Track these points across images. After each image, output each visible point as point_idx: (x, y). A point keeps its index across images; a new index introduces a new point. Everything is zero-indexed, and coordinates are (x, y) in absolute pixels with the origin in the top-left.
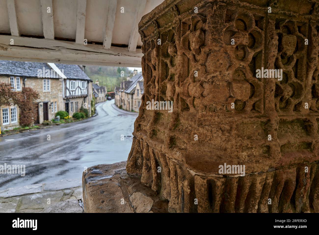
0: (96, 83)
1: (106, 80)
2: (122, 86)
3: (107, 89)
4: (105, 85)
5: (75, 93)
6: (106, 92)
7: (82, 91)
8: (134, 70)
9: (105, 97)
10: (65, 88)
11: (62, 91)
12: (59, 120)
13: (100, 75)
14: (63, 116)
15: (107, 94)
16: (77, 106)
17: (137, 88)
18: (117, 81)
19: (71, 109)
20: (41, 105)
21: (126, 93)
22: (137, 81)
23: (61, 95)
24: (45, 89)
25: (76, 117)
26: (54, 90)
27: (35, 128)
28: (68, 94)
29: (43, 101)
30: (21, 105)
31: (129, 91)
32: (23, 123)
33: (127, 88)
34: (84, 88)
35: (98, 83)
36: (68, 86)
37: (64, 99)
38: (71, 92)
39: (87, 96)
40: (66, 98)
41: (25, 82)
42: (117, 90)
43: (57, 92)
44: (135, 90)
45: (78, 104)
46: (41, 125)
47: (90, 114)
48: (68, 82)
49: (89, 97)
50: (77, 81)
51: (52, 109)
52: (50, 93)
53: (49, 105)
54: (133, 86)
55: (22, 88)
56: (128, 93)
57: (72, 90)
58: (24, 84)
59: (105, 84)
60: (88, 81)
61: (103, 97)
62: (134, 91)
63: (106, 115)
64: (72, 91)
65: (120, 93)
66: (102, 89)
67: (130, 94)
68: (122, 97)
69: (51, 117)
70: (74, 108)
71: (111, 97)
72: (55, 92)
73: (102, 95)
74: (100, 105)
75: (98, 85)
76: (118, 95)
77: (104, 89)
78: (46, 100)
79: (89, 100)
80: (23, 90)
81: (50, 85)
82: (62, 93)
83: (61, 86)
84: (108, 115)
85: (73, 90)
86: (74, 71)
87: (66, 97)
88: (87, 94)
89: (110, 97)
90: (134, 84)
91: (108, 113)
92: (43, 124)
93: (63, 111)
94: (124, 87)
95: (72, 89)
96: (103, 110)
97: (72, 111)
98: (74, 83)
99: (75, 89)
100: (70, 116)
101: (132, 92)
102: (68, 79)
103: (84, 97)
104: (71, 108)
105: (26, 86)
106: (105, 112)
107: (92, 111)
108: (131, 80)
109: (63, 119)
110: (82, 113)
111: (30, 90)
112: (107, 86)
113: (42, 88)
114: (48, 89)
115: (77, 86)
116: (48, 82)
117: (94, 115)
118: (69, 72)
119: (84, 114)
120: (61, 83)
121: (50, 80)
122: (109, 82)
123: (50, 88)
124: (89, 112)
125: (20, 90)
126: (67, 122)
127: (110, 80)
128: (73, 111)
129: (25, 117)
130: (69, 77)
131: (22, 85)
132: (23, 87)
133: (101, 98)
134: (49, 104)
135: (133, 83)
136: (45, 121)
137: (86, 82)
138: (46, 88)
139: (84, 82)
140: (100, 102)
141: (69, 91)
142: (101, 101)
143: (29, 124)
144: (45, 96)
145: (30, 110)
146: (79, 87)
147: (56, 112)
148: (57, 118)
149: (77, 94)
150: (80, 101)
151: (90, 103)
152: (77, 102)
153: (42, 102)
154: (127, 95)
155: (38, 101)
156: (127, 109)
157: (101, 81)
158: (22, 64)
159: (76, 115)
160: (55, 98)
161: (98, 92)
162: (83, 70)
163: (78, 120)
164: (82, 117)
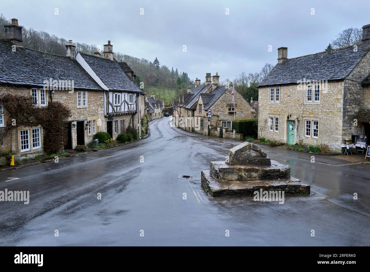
0: (152, 96)
1: (164, 93)
2: (181, 100)
3: (164, 103)
4: (162, 99)
5: (120, 109)
6: (164, 107)
7: (130, 106)
8: (196, 81)
9: (162, 113)
10: (107, 102)
11: (103, 106)
12: (97, 144)
13: (157, 87)
14: (102, 139)
15: (165, 109)
16: (124, 125)
17: (199, 103)
18: (176, 94)
19: (116, 130)
20: (74, 125)
21: (185, 108)
22: (199, 94)
23: (102, 112)
24: (79, 104)
25: (121, 140)
26: (92, 106)
27: (63, 156)
28: (111, 111)
29: (77, 119)
30: (46, 125)
31: (189, 106)
32: (48, 149)
33: (187, 103)
34: (132, 102)
35: (154, 96)
36: (111, 100)
37: (105, 117)
38: (115, 108)
39: (136, 113)
40: (108, 116)
41: (52, 95)
42: (175, 105)
43: (97, 108)
44: (197, 104)
45: (125, 123)
46: (73, 151)
47: (140, 135)
48: (111, 94)
49: (139, 114)
50: (123, 94)
51: (90, 130)
52: (87, 109)
53: (85, 125)
54: (194, 100)
55: (47, 103)
56: (188, 109)
57: (116, 105)
58: (51, 97)
59: (163, 97)
60: (138, 94)
61: (159, 113)
62: (196, 106)
63: (159, 136)
64: (117, 107)
65: (179, 109)
66: (158, 103)
67: (190, 109)
68: (181, 113)
69: (87, 140)
70: (119, 129)
71: (169, 113)
72: (94, 108)
73: (158, 111)
74: (155, 122)
75: (154, 98)
76: (176, 111)
77: (161, 103)
78: (81, 118)
79: (138, 118)
80: (49, 105)
81: (86, 99)
82: (103, 109)
83: (102, 100)
84: (162, 136)
85: (118, 104)
86: (120, 81)
87: (108, 114)
88: (136, 110)
89: (167, 113)
90: (195, 98)
91: (162, 134)
92: (76, 149)
93: (104, 133)
94: (183, 101)
95: (116, 103)
96: (157, 129)
97: (116, 131)
98: (119, 95)
99: (120, 104)
100: (114, 138)
101: (193, 107)
102: (110, 91)
103: (133, 114)
104: (115, 128)
105: (53, 101)
106: (160, 132)
107: (142, 131)
108: (192, 93)
109: (103, 142)
110: (128, 134)
111: (59, 105)
112: (165, 100)
113: (75, 102)
114: (84, 104)
115: (123, 100)
116: (84, 94)
117: (145, 137)
118: (112, 82)
119: (131, 135)
120: (103, 97)
121: (87, 93)
122: (167, 95)
123: (86, 102)
124: (139, 132)
125: (46, 105)
126: (108, 147)
127: (169, 93)
128: (118, 133)
129: (50, 141)
130: (111, 89)
131: (48, 100)
132: (50, 101)
133: (157, 114)
134: (85, 123)
135: (194, 96)
136: (79, 145)
137: (135, 95)
138: (82, 102)
139: (132, 95)
140: (156, 119)
141: (112, 106)
142: (157, 117)
143: (56, 150)
144: (80, 113)
145: (58, 131)
146: (125, 101)
147: (95, 133)
148: (95, 142)
149: (123, 110)
150: (127, 119)
151: (140, 121)
152: (123, 120)
153: (76, 121)
154: (186, 111)
155: (70, 119)
156: (186, 129)
157: (158, 94)
158: (51, 72)
159: (120, 137)
160: (94, 115)
161: (154, 107)
162: (132, 80)
163: (123, 144)
164: (129, 140)
